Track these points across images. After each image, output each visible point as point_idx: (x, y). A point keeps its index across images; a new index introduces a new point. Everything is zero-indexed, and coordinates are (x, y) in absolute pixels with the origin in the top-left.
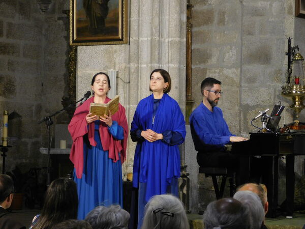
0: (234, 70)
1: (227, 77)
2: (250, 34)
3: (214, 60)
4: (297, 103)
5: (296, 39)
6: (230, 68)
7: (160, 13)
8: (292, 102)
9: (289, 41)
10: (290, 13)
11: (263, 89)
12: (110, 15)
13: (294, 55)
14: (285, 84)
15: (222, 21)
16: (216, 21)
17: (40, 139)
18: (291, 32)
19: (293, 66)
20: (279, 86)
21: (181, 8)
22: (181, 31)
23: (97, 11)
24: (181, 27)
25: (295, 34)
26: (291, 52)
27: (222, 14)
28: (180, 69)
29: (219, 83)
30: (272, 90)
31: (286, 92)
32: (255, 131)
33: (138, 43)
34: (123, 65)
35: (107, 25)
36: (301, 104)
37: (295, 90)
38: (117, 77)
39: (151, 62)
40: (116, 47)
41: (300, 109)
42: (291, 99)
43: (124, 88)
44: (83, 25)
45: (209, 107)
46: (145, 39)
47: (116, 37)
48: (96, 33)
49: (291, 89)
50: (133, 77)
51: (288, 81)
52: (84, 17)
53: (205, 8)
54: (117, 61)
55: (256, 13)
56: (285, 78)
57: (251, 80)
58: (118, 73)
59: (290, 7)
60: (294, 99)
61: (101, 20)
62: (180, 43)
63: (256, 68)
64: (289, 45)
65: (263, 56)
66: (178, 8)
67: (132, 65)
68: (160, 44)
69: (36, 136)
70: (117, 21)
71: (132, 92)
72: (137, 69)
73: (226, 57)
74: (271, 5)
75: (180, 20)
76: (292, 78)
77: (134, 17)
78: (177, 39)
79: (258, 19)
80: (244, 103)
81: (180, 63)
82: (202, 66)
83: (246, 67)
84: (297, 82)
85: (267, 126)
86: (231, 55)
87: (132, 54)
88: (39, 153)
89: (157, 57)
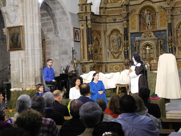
0: (58, 57)
1: (56, 59)
2: (62, 46)
3: (52, 54)
4: (76, 65)
5: (74, 47)
6: (57, 56)
7: (34, 41)
8: (74, 65)
9: (73, 48)
10: (72, 40)
11: (66, 62)
12: (19, 42)
13: (74, 52)
14: (72, 60)
15: (54, 43)
16: (52, 43)
17: (4, 79)
18: (73, 46)
19: (74, 55)
20: (70, 61)
21: (40, 39)
22: (40, 46)
23: (15, 41)
24: (40, 45)
25: (74, 46)
26: (73, 51)
27: (54, 42)
28: (40, 57)
29: (52, 60)
30: (69, 62)
31: (72, 62)
32: (61, 73)
33: (28, 50)
34: (24, 56)
35: (18, 45)
36: (77, 65)
37: (75, 61)
38: (22, 60)
39: (32, 55)
40: (21, 51)
41: (76, 67)
42: (74, 64)
43: (24, 63)
44: (11, 45)
45: (49, 67)
46: (30, 49)
47: (21, 48)
48: (15, 47)
49: (74, 61)
50: (27, 60)
51: (73, 59)
52: (11, 43)
53: (49, 40)
54: (22, 55)
55: (63, 41)
56: (72, 58)
57: (63, 59)
58: (22, 59)
59: (72, 39)
60: (75, 64)
61: (16, 44)
62: (40, 49)
63: (64, 56)
64: (73, 49)
65: (66, 53)
66: (39, 39)
67: (26, 56)
68: (34, 50)
69: (3, 79)
70: (21, 44)
71: (27, 64)
72: (28, 58)
73: (56, 53)
74: (67, 38)
75: (40, 43)
76: (74, 58)
77: (26, 43)
78: (39, 48)
79: (64, 42)
80: (61, 66)
81: (40, 55)
82: (49, 56)
83: (61, 56)
84: (75, 59)
85: (65, 72)
86: (57, 53)
87: (26, 53)
88: (3, 84)
89: (33, 54)
